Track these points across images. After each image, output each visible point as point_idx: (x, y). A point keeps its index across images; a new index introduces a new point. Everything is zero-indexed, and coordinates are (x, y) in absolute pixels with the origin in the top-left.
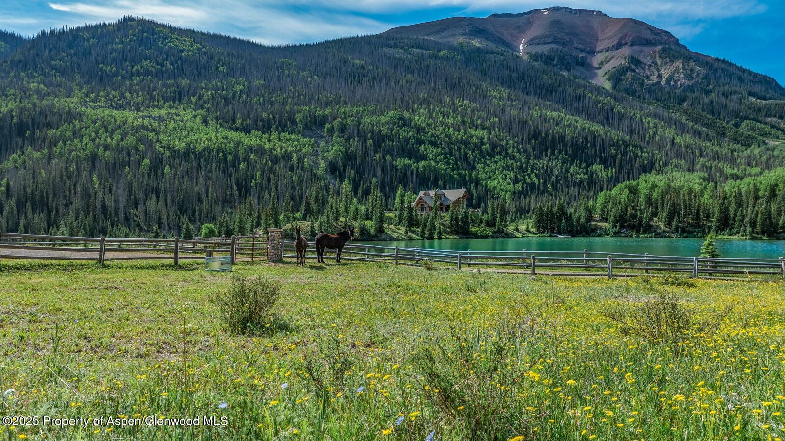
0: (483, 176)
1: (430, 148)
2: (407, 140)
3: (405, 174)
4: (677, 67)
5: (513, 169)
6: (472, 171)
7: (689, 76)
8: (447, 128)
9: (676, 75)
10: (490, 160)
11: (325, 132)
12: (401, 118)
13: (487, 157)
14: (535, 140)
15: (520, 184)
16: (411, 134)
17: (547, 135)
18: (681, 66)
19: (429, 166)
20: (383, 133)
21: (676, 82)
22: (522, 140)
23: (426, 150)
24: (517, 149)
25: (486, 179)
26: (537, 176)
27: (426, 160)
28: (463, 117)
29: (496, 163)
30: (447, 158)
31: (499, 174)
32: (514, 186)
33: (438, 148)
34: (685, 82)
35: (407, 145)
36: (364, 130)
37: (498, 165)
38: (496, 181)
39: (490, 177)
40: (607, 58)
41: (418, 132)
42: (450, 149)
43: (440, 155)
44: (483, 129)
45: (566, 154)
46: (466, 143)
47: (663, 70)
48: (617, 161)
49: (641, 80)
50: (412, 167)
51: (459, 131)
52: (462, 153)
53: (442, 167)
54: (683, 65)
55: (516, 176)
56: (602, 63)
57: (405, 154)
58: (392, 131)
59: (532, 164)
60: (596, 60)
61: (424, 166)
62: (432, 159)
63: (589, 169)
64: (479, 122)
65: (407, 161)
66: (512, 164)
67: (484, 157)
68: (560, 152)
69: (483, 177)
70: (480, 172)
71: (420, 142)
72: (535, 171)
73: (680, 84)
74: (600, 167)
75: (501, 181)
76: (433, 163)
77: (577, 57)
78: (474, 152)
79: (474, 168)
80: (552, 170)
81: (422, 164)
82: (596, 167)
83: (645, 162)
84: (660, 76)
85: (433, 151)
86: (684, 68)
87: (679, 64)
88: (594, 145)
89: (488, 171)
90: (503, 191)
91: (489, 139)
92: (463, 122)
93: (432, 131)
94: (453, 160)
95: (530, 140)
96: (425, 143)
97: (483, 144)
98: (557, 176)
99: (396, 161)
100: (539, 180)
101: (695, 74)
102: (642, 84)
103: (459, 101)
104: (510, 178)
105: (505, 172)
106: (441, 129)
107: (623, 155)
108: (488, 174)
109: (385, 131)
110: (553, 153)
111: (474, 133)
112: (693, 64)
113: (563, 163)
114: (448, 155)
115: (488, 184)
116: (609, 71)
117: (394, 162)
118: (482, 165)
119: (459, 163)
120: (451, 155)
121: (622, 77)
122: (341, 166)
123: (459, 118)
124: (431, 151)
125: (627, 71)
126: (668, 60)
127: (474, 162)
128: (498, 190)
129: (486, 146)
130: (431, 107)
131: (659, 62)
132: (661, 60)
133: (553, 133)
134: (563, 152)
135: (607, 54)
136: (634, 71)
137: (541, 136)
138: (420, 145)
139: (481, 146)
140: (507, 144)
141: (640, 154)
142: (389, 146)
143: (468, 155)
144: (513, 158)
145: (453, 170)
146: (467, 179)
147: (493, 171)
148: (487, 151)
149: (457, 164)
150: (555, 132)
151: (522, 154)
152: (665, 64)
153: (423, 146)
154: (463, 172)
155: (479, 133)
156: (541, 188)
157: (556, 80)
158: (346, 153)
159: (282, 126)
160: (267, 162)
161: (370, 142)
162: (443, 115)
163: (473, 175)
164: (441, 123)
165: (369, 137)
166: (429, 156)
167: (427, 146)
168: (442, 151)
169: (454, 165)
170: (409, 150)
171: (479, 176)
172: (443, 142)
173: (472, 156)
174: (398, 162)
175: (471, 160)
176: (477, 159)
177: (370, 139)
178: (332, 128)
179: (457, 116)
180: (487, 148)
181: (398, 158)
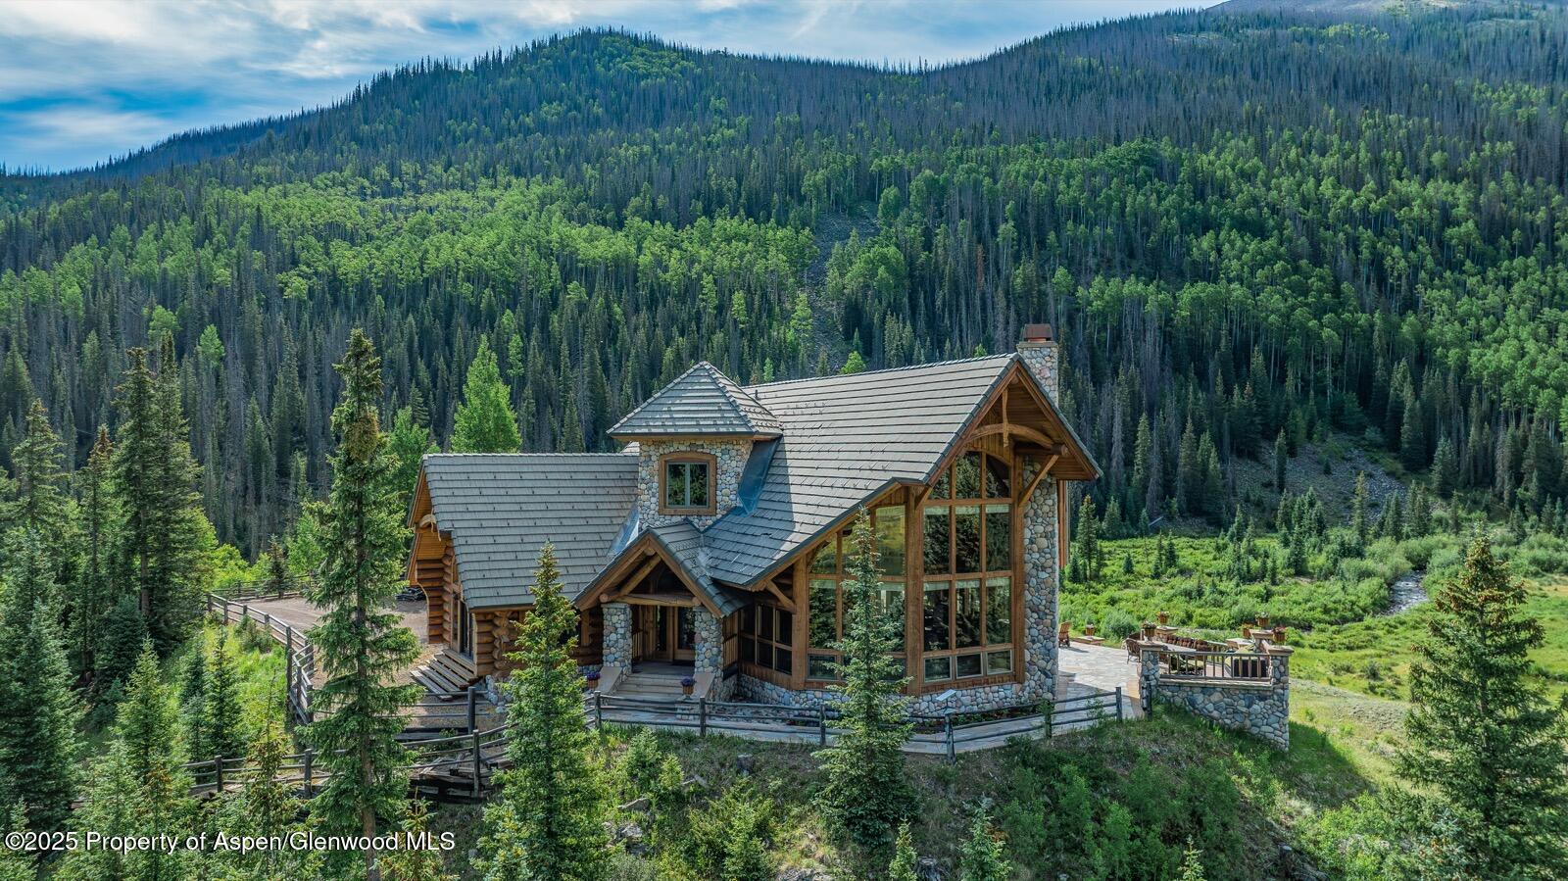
0: (1451, 331)
1: (1235, 241)
2: (1147, 220)
3: (1118, 337)
6: (1402, 314)
8: (1312, 180)
10: (1482, 272)
12: (1148, 159)
13: (1468, 264)
16: (1171, 199)
19: (1219, 301)
20: (1063, 199)
23: (1219, 251)
25: (1460, 343)
27: (1214, 280)
28: (1375, 147)
29: (1507, 282)
30: (1297, 270)
31: (1520, 323)
33: (1264, 238)
35: (1147, 237)
36: (995, 195)
37: (1516, 288)
38: (1509, 348)
39: (1478, 336)
41: (1200, 195)
42: (1315, 245)
43: (1268, 260)
44: (1455, 179)
46: (1379, 223)
50: (1148, 307)
51: (1357, 185)
52: (1365, 254)
53: (1273, 300)
57: (1134, 266)
58: (1095, 193)
61: (1197, 302)
62: (1238, 278)
64: (1437, 157)
65: (1132, 287)
67: (1456, 266)
69: (1449, 337)
70: (1437, 318)
71: (1207, 225)
75: (1531, 346)
76: (1238, 291)
78: (1414, 249)
79: (1411, 304)
81: (1188, 293)
85: (1243, 251)
89: (1469, 314)
90: (1544, 386)
91: (1474, 206)
92: (1377, 163)
93: (1249, 191)
94: (1322, 279)
96: (1218, 227)
97: (1448, 220)
99: (1089, 285)
105: (1548, 313)
106: (1287, 182)
108: (1472, 322)
109: (1067, 194)
111: (1414, 190)
114: (1304, 262)
115: (1472, 359)
117: (1081, 291)
118: (1447, 293)
119: (1345, 285)
120: (1317, 259)
122: (874, 310)
123: (1362, 153)
124: (1238, 250)
127: (1411, 287)
128: (1521, 382)
129: (1463, 229)
130: (1270, 131)
138: (1198, 236)
139: (1442, 229)
140: (1552, 220)
142: (1073, 240)
143: (1388, 262)
145: (1319, 312)
146: (1376, 342)
147: (1495, 314)
148: (1468, 246)
149: (1337, 292)
153: (1211, 234)
154: (1363, 318)
155: (1440, 188)
158: (904, 270)
159: (755, 209)
160: (608, 307)
161: (1006, 229)
162: (1307, 148)
163: (1405, 329)
164: (1292, 168)
165: (1008, 214)
166: (1227, 268)
167: (1223, 234)
168: (1282, 250)
169: (1327, 296)
170: (1153, 250)
171: (1430, 332)
172: (1288, 222)
173: (1403, 263)
174: (1094, 291)
175: (1399, 277)
176: (1423, 274)
177: (1006, 221)
178: (902, 202)
179: (1355, 150)
180: (1468, 234)
181: (1098, 279)
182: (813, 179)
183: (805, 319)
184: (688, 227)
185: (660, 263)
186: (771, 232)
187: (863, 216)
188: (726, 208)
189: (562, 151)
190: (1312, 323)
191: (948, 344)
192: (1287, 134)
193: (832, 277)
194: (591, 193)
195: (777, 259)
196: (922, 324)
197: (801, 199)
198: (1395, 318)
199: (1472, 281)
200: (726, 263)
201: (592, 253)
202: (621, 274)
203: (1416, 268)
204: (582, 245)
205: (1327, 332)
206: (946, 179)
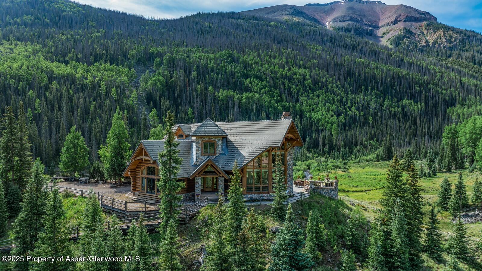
0: (307, 108)
1: (255, 81)
2: (233, 74)
3: (227, 107)
4: (439, 35)
5: (334, 102)
6: (296, 103)
7: (449, 41)
8: (273, 66)
9: (439, 40)
10: (313, 93)
11: (154, 66)
12: (230, 56)
13: (310, 91)
14: (351, 79)
15: (343, 116)
16: (238, 69)
17: (359, 75)
18: (442, 34)
19: (252, 98)
20: (209, 66)
21: (439, 45)
22: (339, 78)
23: (251, 84)
24: (336, 85)
25: (310, 111)
26: (358, 109)
27: (251, 92)
28: (287, 58)
29: (318, 96)
30: (271, 90)
31: (322, 107)
32: (338, 118)
33: (263, 81)
34: (447, 45)
35: (232, 78)
36: (190, 63)
37: (320, 98)
38: (320, 113)
39: (313, 110)
40: (387, 30)
41: (245, 68)
42: (275, 83)
43: (264, 87)
44: (306, 68)
45: (378, 90)
46: (289, 78)
47: (428, 37)
48: (423, 97)
49: (414, 44)
50: (235, 99)
51: (284, 68)
52: (287, 87)
53: (266, 98)
54: (444, 33)
55: (338, 110)
56: (384, 34)
57: (230, 87)
58: (218, 65)
59: (351, 98)
60: (379, 32)
61: (247, 98)
62: (257, 92)
63: (400, 103)
64: (301, 62)
65: (230, 93)
66: (333, 98)
67: (308, 92)
68: (373, 89)
69: (307, 110)
70: (304, 105)
71: (247, 76)
72: (354, 104)
73: (443, 46)
74: (410, 101)
75: (325, 113)
76: (257, 95)
77: (367, 30)
78: (297, 86)
79: (297, 101)
80: (368, 104)
81: (245, 95)
82: (405, 101)
83: (447, 98)
84: (427, 41)
85: (258, 84)
86: (444, 35)
87: (440, 33)
88: (400, 83)
89: (311, 104)
90: (328, 123)
91: (310, 76)
92: (287, 62)
93: (258, 67)
94: (277, 93)
95: (345, 78)
96: (251, 77)
97: (305, 80)
98: (374, 109)
99: (219, 92)
100: (360, 113)
101: (453, 39)
102: (416, 46)
103: (284, 49)
104: (332, 110)
105: (327, 104)
106: (267, 66)
107: (426, 92)
108: (312, 106)
109: (211, 65)
110: (366, 89)
111: (297, 70)
112: (452, 32)
113: (377, 98)
114: (273, 88)
115: (312, 116)
116: (390, 38)
117: (216, 93)
118: (306, 98)
119: (283, 95)
120: (276, 88)
121: (401, 42)
122: (157, 96)
123: (284, 59)
124: (256, 84)
125: (404, 37)
126: (431, 31)
127: (298, 96)
128: (323, 122)
129: (308, 82)
130: (260, 51)
131: (425, 32)
132: (426, 31)
133: (365, 72)
134: (376, 89)
135: (387, 28)
136: (409, 38)
137: (355, 76)
138: (246, 79)
139: (304, 82)
140: (327, 81)
141: (440, 91)
142: (213, 78)
143: (292, 89)
144: (333, 93)
145: (277, 102)
147: (317, 104)
148: (310, 86)
149: (281, 97)
150: (366, 72)
151: (341, 89)
152: (430, 33)
153: (249, 79)
154: (287, 104)
155: (302, 71)
156: (362, 119)
157: (356, 41)
158: (165, 84)
159: (113, 60)
160: (68, 90)
161: (194, 73)
162: (270, 57)
163: (297, 107)
164: (268, 62)
165: (194, 69)
166: (254, 89)
167: (252, 79)
168: (267, 85)
169: (279, 98)
170: (234, 83)
171: (303, 108)
172: (268, 77)
173: (295, 90)
174: (220, 93)
175: (295, 94)
176: (300, 93)
177: (194, 71)
178: (161, 62)
179: (282, 58)
180: (310, 83)
181: (221, 90)
182: (131, 53)
183: (135, 97)
184: (92, 65)
185: (84, 77)
186: (121, 69)
187: (147, 66)
188: (103, 60)
189: (36, 34)
190: (276, 105)
191: (180, 107)
192: (265, 52)
193: (142, 85)
194: (53, 51)
195: (124, 78)
196: (172, 101)
197: (128, 59)
198: (294, 104)
199: (311, 95)
200: (107, 78)
201: (59, 72)
202: (70, 80)
203: (299, 91)
204: (55, 70)
205: (279, 107)
206: (174, 57)
